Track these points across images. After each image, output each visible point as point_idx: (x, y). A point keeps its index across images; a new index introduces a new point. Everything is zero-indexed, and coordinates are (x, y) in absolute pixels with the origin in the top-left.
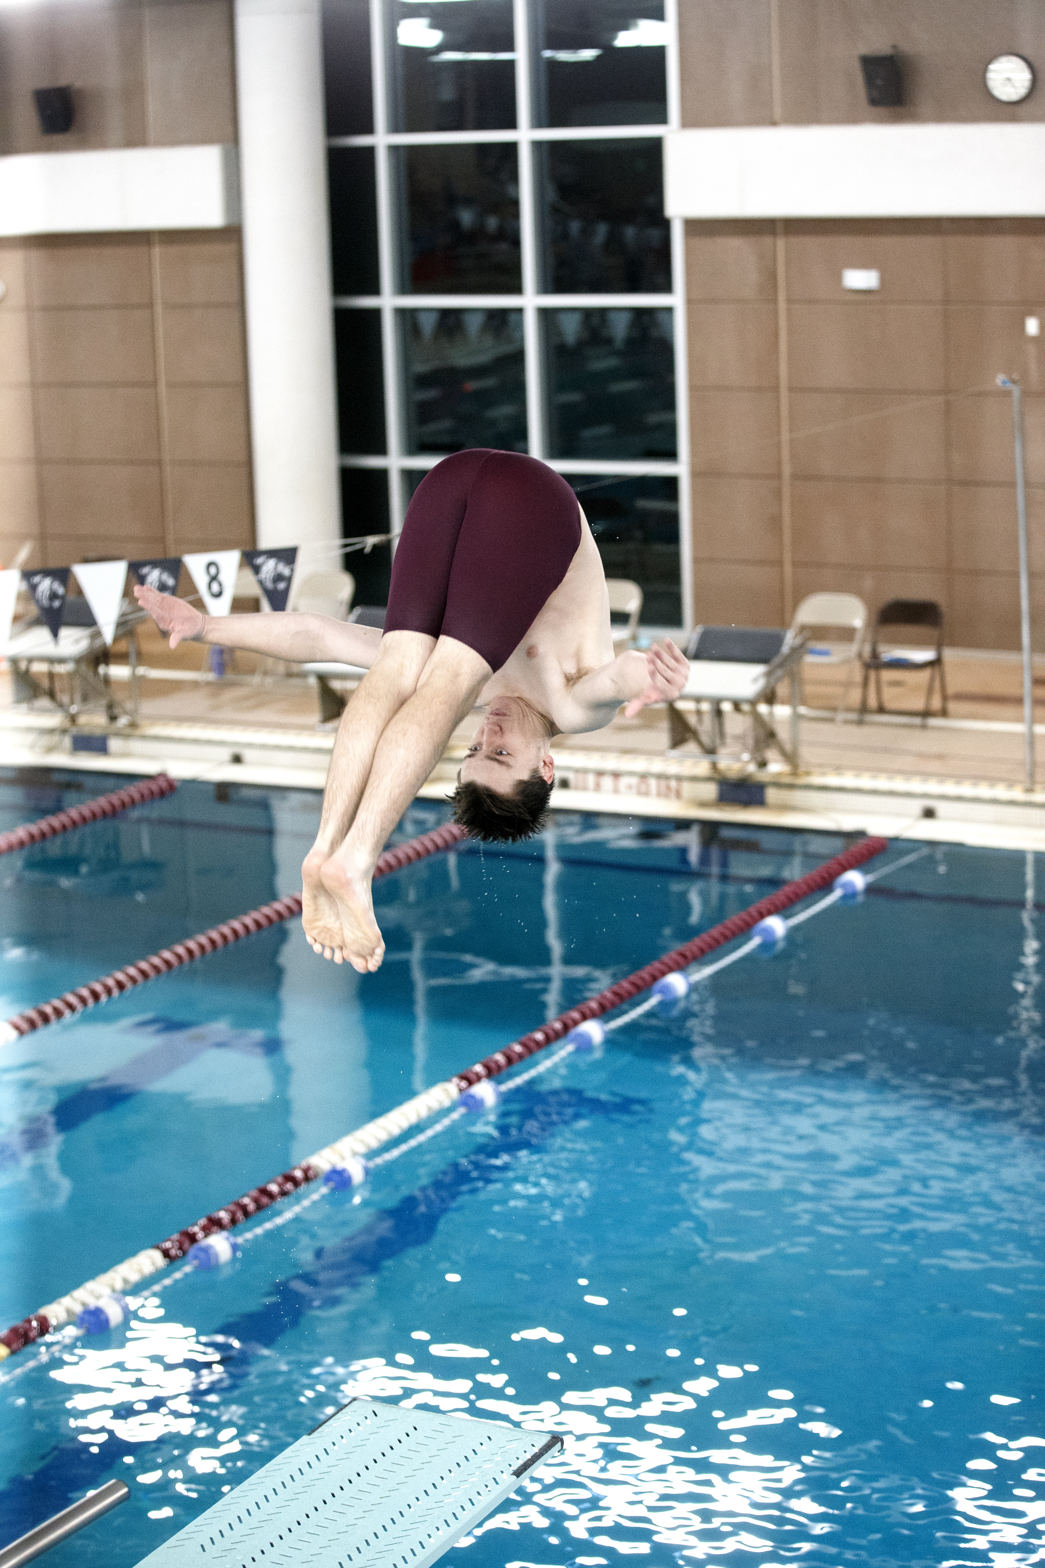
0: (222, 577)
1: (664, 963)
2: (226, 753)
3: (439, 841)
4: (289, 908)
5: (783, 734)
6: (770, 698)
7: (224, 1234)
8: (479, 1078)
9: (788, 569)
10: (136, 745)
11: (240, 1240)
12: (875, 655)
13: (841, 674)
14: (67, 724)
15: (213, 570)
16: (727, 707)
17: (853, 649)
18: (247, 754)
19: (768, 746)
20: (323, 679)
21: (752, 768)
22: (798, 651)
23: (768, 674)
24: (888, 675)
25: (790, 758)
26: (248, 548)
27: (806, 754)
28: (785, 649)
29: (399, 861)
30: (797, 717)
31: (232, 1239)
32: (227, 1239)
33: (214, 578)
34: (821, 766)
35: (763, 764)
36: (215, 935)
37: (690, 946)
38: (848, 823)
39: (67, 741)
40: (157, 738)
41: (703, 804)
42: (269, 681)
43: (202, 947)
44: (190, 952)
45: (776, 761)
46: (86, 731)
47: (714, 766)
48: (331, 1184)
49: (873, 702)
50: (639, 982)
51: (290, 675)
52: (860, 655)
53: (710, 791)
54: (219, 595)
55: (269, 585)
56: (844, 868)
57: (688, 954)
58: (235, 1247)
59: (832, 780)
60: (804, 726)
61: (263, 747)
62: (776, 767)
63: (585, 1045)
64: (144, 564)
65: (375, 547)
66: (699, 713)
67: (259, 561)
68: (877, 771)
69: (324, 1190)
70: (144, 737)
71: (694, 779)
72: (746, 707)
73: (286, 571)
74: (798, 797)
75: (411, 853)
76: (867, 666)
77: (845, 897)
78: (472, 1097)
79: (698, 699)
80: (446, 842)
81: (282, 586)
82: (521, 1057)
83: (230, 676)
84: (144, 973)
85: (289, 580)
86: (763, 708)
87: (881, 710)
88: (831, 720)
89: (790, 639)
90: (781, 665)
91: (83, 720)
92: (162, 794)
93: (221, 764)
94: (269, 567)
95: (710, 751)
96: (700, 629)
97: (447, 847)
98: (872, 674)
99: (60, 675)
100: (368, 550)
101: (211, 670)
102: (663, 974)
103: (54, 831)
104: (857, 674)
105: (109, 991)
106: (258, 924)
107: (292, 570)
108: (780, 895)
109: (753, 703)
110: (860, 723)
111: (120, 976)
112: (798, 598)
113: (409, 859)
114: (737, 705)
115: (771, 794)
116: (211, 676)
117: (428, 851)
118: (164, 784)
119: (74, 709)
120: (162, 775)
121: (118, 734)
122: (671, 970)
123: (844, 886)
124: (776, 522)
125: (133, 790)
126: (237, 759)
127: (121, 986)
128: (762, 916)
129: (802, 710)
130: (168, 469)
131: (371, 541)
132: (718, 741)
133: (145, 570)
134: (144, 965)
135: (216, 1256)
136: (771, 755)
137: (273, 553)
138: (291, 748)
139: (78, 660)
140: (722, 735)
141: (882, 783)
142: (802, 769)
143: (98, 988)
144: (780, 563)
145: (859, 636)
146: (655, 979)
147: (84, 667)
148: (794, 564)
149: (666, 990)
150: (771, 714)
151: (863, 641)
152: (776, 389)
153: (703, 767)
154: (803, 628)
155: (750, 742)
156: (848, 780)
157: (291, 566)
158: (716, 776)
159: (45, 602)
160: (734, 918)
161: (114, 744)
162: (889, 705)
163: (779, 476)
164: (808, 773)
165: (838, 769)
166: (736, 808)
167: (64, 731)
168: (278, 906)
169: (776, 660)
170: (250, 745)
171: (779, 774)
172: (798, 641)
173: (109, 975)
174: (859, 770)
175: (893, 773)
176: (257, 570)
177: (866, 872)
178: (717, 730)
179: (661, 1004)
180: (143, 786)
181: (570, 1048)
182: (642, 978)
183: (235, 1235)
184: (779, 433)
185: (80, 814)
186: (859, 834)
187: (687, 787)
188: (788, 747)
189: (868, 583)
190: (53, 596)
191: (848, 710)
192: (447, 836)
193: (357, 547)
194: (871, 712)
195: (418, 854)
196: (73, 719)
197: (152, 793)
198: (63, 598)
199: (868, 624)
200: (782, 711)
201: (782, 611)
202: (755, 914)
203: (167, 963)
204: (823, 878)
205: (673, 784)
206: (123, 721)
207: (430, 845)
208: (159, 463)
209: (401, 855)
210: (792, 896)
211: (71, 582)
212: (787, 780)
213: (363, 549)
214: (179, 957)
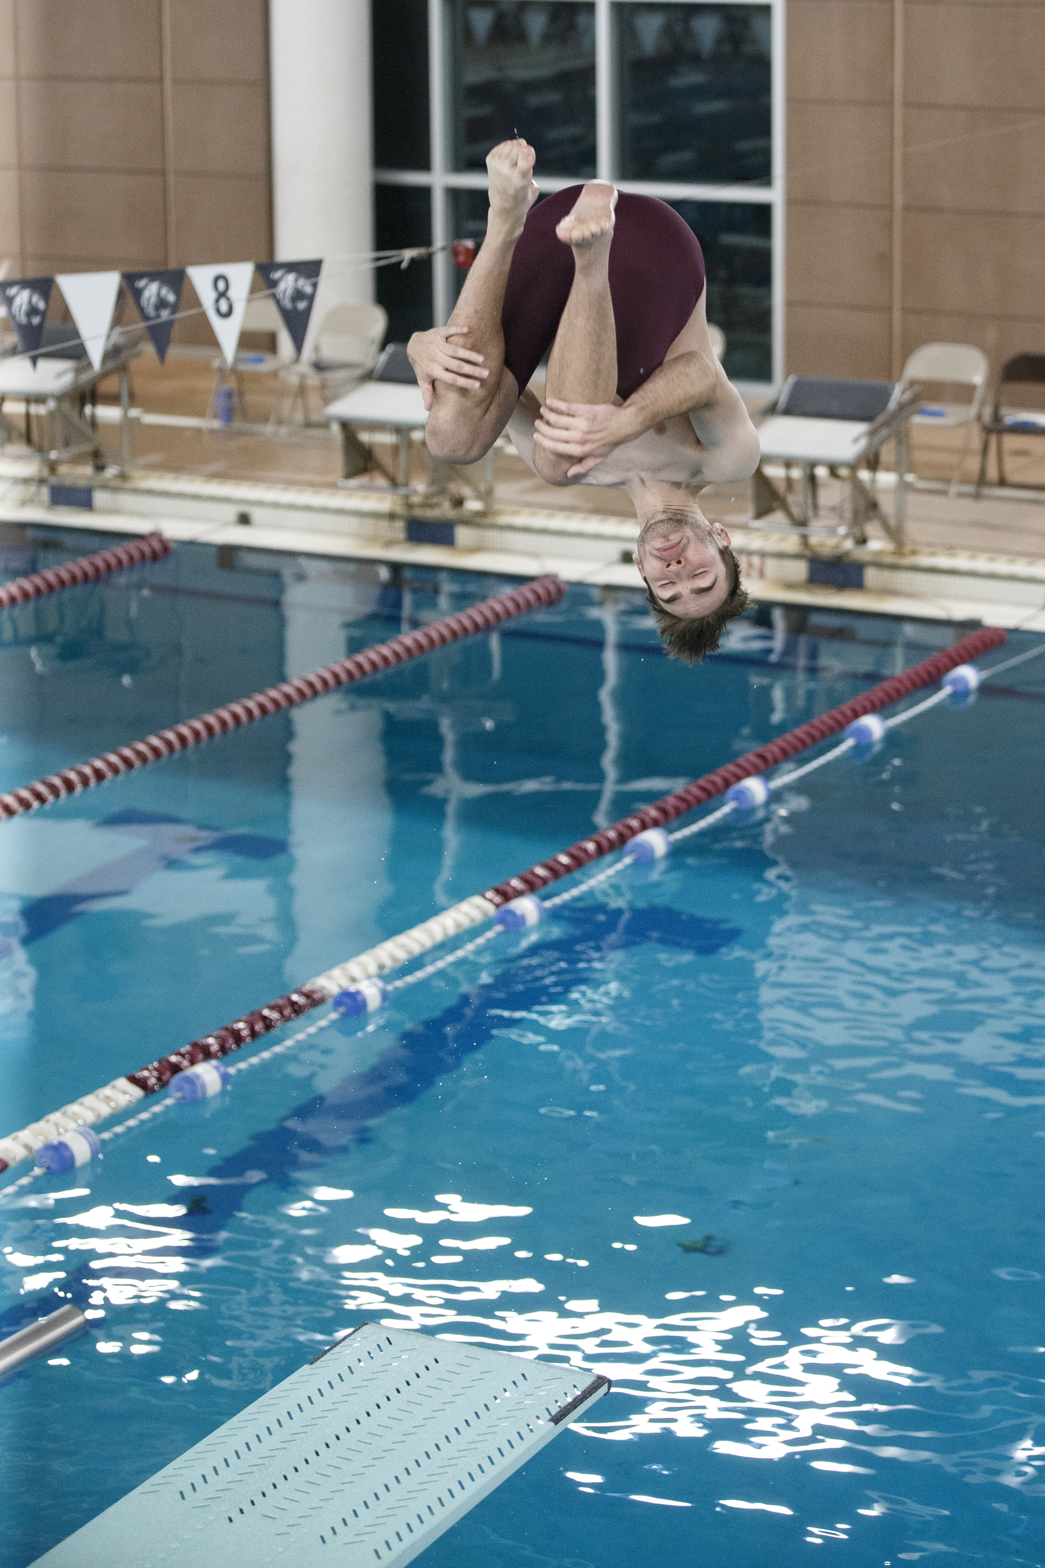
0: (231, 293)
1: (739, 766)
2: (231, 512)
3: (479, 619)
4: (300, 691)
5: (887, 505)
6: (873, 462)
7: (214, 1062)
8: (519, 894)
9: (897, 315)
10: (126, 500)
11: (232, 1070)
12: (997, 418)
13: (956, 440)
14: (45, 473)
15: (221, 285)
16: (821, 472)
17: (972, 411)
18: (256, 514)
19: (869, 519)
20: (348, 427)
21: (848, 544)
22: (907, 408)
23: (872, 434)
24: (1011, 442)
25: (895, 533)
26: (263, 260)
27: (914, 530)
28: (892, 405)
29: (431, 641)
30: (904, 487)
31: (222, 1069)
32: (216, 1068)
33: (222, 295)
34: (929, 545)
35: (862, 541)
36: (212, 720)
37: (773, 749)
38: (961, 611)
39: (45, 492)
40: (150, 492)
41: (790, 586)
42: (284, 430)
43: (196, 734)
44: (182, 738)
45: (878, 538)
46: (68, 482)
47: (805, 538)
48: (342, 1009)
49: (992, 473)
50: (709, 787)
51: (308, 425)
52: (979, 418)
53: (799, 570)
54: (229, 314)
55: (288, 305)
56: (955, 663)
57: (768, 755)
58: (225, 1078)
59: (943, 561)
60: (912, 498)
61: (276, 505)
62: (877, 544)
63: (645, 860)
64: (141, 276)
65: (413, 261)
66: (789, 481)
67: (277, 275)
68: (995, 552)
69: (334, 1016)
70: (136, 491)
71: (781, 556)
72: (844, 472)
73: (308, 290)
74: (903, 579)
75: (445, 632)
76: (988, 430)
77: (953, 696)
78: (511, 913)
79: (788, 464)
80: (487, 620)
81: (302, 305)
82: (568, 869)
83: (238, 424)
84: (126, 760)
85: (311, 298)
86: (864, 475)
87: (1002, 482)
88: (944, 493)
89: (898, 394)
90: (886, 424)
91: (63, 469)
92: (155, 556)
93: (225, 524)
94: (288, 283)
95: (802, 523)
96: (792, 379)
97: (487, 627)
98: (993, 440)
99: (39, 417)
100: (404, 265)
101: (215, 416)
102: (739, 779)
103: (26, 595)
104: (976, 442)
105: (85, 781)
106: (262, 708)
107: (315, 286)
108: (877, 692)
109: (853, 467)
110: (977, 496)
111: (99, 764)
112: (908, 350)
113: (443, 639)
114: (833, 469)
115: (871, 576)
116: (216, 424)
117: (465, 629)
118: (157, 546)
119: (53, 455)
120: (156, 535)
121: (105, 487)
122: (748, 774)
123: (954, 682)
124: (884, 260)
125: (120, 550)
126: (244, 519)
127: (99, 775)
128: (856, 715)
129: (910, 478)
130: (171, 179)
131: (408, 254)
132: (810, 513)
133: (142, 283)
134: (127, 752)
135: (204, 1087)
136: (872, 529)
137: (292, 267)
138: (308, 508)
139: (60, 398)
140: (815, 507)
141: (1002, 566)
142: (907, 549)
143: (73, 776)
144: (890, 309)
145: (978, 395)
146: (727, 784)
147: (66, 406)
148: (905, 310)
149: (741, 796)
150: (873, 481)
151: (983, 403)
152: (891, 104)
153: (792, 543)
154: (912, 383)
155: (848, 515)
156: (961, 562)
157: (313, 280)
158: (807, 553)
159: (23, 319)
160: (823, 717)
161: (100, 498)
162: (1013, 477)
163: (890, 207)
164: (914, 553)
165: (951, 549)
166: (830, 591)
167: (42, 481)
168: (288, 689)
169: (881, 418)
170: (260, 504)
171: (881, 553)
172: (908, 396)
173: (86, 763)
174: (974, 551)
175: (1014, 555)
176: (273, 284)
177: (980, 667)
178: (810, 501)
179: (735, 811)
180: (132, 547)
181: (628, 860)
182: (714, 783)
183: (227, 1065)
184: (892, 149)
185: (58, 576)
186: (974, 624)
187: (771, 565)
188: (892, 522)
189: (991, 334)
190: (33, 311)
191: (963, 481)
192: (489, 614)
193: (393, 260)
194: (991, 484)
195: (454, 633)
196: (53, 467)
197: (143, 555)
198: (43, 314)
199: (989, 382)
200: (886, 479)
201: (890, 362)
202: (849, 713)
203: (155, 750)
204: (929, 673)
205: (756, 560)
206: (111, 472)
207: (468, 623)
208: (163, 173)
209: (434, 635)
210: (893, 693)
211: (53, 293)
212: (890, 559)
213: (400, 263)
214: (169, 744)
